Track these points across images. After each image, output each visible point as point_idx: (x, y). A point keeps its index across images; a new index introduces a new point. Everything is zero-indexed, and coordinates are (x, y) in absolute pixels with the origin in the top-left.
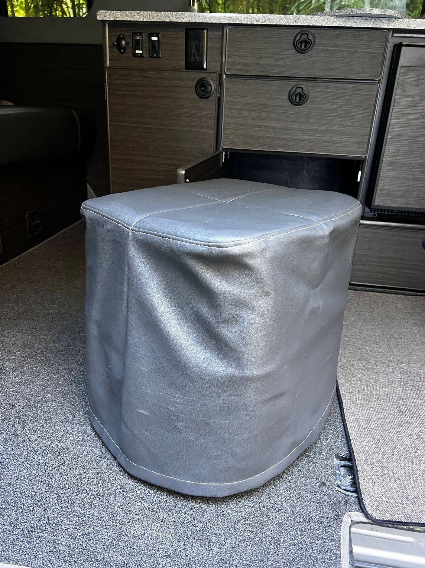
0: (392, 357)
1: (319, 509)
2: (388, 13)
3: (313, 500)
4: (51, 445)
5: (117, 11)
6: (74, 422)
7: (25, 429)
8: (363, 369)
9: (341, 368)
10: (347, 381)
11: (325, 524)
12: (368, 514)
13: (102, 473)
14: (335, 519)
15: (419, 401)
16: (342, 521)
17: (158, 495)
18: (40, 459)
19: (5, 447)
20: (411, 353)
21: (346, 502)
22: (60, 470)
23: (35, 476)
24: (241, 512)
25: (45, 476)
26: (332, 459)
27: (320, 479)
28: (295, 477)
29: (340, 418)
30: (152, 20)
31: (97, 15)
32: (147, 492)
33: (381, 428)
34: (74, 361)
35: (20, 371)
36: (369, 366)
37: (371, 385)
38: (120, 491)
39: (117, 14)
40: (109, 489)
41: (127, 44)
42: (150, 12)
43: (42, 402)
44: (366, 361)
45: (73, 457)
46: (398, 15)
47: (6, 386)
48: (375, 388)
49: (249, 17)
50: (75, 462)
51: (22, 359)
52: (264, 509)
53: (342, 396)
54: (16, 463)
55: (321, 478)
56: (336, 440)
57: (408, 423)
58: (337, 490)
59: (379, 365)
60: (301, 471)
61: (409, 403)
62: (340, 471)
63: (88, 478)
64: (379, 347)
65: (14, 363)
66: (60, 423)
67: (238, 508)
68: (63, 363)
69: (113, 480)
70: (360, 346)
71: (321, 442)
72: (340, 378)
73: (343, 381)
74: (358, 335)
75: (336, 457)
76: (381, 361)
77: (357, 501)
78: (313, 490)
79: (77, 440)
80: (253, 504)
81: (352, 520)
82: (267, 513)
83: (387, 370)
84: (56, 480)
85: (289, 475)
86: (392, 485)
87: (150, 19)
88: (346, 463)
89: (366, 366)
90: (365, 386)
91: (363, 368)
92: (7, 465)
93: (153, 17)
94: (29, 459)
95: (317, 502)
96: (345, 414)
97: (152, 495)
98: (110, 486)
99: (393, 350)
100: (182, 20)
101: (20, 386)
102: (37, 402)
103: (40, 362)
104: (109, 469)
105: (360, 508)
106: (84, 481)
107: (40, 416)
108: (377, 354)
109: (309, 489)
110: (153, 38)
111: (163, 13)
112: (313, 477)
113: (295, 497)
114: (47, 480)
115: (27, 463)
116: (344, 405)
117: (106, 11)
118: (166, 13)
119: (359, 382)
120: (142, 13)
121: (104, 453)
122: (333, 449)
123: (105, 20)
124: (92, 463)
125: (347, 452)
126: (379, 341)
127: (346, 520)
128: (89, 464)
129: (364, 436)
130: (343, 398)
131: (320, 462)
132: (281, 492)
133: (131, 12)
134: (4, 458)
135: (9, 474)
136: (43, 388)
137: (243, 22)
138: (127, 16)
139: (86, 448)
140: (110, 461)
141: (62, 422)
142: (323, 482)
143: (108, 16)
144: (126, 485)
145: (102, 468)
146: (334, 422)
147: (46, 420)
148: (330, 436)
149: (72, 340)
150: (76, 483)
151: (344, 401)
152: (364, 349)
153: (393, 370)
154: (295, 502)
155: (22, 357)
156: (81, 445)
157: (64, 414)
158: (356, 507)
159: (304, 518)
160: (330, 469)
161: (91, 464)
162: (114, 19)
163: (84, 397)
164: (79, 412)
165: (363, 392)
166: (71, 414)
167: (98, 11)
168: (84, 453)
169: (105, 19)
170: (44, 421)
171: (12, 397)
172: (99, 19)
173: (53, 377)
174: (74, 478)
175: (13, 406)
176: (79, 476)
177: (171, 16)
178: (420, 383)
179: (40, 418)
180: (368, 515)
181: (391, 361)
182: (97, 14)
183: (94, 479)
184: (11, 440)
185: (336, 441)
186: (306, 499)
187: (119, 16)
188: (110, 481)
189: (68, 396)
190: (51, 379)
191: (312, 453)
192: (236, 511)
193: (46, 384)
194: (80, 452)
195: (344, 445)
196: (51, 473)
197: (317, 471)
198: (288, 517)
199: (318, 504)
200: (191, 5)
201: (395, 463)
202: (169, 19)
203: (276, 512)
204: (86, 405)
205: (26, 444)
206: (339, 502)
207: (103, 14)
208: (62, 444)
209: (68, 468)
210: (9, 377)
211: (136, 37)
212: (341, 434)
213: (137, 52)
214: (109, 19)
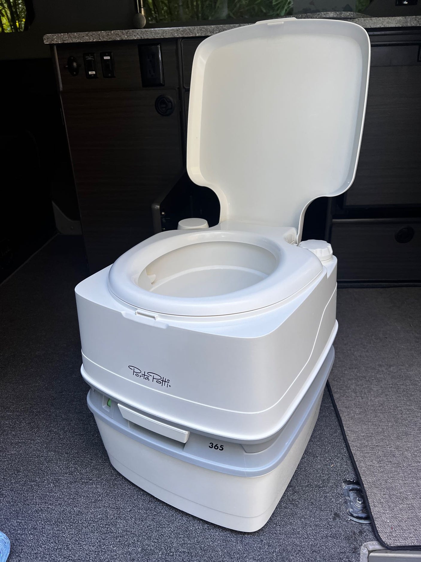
0: (381, 361)
1: (337, 544)
2: (343, 15)
3: (329, 535)
4: (64, 512)
5: (64, 34)
6: (83, 481)
7: (34, 497)
8: (355, 379)
9: (334, 381)
10: (342, 395)
11: (344, 559)
12: (383, 542)
13: (121, 537)
14: (353, 552)
15: (413, 407)
16: (360, 553)
17: (180, 554)
18: (56, 530)
19: (18, 520)
20: (398, 353)
21: (361, 532)
22: (77, 539)
23: (54, 550)
24: (263, 559)
25: (64, 549)
26: (340, 486)
27: (332, 510)
28: (308, 511)
29: (342, 438)
30: (103, 40)
31: (44, 40)
32: (169, 552)
33: (381, 444)
34: (71, 409)
35: (18, 429)
36: (361, 375)
37: (365, 396)
38: (142, 554)
39: (65, 36)
40: (130, 554)
41: (78, 65)
42: (99, 32)
43: (47, 463)
44: (356, 369)
45: (89, 523)
46: (353, 16)
47: (6, 449)
48: (369, 399)
49: (203, 29)
50: (92, 528)
51: (18, 414)
52: (284, 553)
53: (340, 412)
54: (32, 538)
55: (334, 509)
56: (342, 463)
57: (406, 434)
58: (351, 520)
59: (369, 372)
60: (314, 504)
61: (404, 411)
62: (349, 497)
63: (107, 544)
64: (367, 351)
65: (11, 420)
66: (68, 484)
67: (259, 555)
68: (61, 413)
69: (132, 543)
70: (349, 352)
71: (327, 468)
72: (335, 392)
73: (339, 395)
74: (345, 339)
75: (343, 482)
76: (371, 366)
77: (370, 529)
78: (328, 524)
79: (89, 502)
80: (273, 549)
81: (369, 550)
82: (288, 557)
83: (378, 376)
84: (76, 552)
85: (303, 510)
86: (401, 506)
87: (100, 39)
88: (354, 487)
89: (358, 374)
90: (360, 398)
91: (356, 377)
92: (23, 542)
93: (103, 37)
94: (45, 531)
95: (334, 536)
96: (346, 433)
97: (173, 554)
98: (131, 551)
99: (381, 353)
100: (134, 37)
101: (21, 446)
102: (41, 463)
103: (37, 415)
104: (127, 531)
105: (375, 536)
106: (104, 548)
107: (47, 479)
108: (366, 359)
109: (324, 523)
110: (105, 58)
111: (112, 32)
112: (326, 509)
113: (312, 534)
114: (67, 552)
115: (44, 536)
116: (343, 422)
117: (52, 34)
118: (116, 32)
119: (353, 395)
120: (91, 33)
121: (118, 513)
122: (340, 475)
123: (53, 44)
124: (108, 526)
125: (353, 476)
126: (366, 344)
127: (364, 551)
128: (106, 528)
129: (367, 455)
130: (341, 415)
131: (330, 491)
132: (298, 530)
133: (79, 33)
134: (20, 534)
135: (27, 552)
136: (45, 445)
137: (197, 35)
138: (75, 37)
139: (100, 509)
140: (126, 521)
141: (71, 483)
142: (336, 513)
143: (55, 39)
144: (147, 546)
145: (119, 532)
146: (337, 443)
147: (54, 483)
148: (335, 460)
149: (65, 385)
150: (96, 552)
151: (343, 418)
152: (353, 355)
153: (384, 376)
154: (313, 540)
155: (17, 411)
156: (94, 507)
157: (71, 473)
158: (371, 536)
159: (324, 557)
160: (341, 497)
161: (107, 528)
162: (62, 42)
163: (87, 450)
164: (86, 468)
165: (359, 405)
166: (79, 472)
167: (45, 35)
168: (98, 516)
169: (53, 42)
170: (52, 484)
171: (15, 461)
172: (46, 43)
173: (53, 431)
174: (93, 546)
175: (18, 471)
176: (98, 543)
177: (122, 34)
178: (411, 387)
179: (48, 482)
180: (384, 544)
181: (380, 366)
182: (44, 38)
183: (113, 545)
184: (22, 512)
185: (341, 465)
186: (323, 535)
187: (67, 38)
188: (130, 544)
189: (72, 452)
190: (51, 434)
191: (321, 482)
192: (258, 560)
193: (47, 441)
194: (94, 515)
195: (350, 469)
196: (70, 545)
197: (328, 502)
198: (309, 558)
199: (334, 538)
200: (139, 12)
201: (401, 482)
202: (120, 38)
203: (297, 554)
204: (92, 460)
205: (38, 515)
206: (354, 533)
207: (50, 38)
208: (75, 508)
209: (86, 536)
210: (8, 438)
211: (88, 58)
212: (344, 455)
213: (90, 73)
214: (57, 43)
